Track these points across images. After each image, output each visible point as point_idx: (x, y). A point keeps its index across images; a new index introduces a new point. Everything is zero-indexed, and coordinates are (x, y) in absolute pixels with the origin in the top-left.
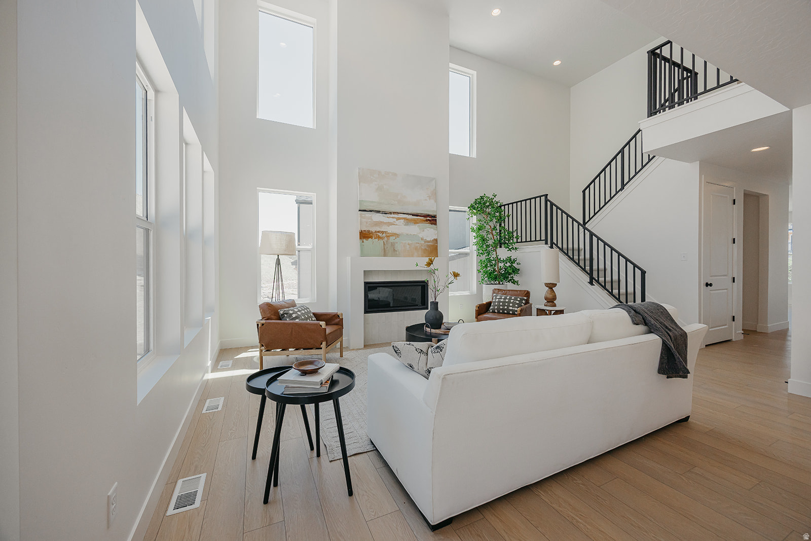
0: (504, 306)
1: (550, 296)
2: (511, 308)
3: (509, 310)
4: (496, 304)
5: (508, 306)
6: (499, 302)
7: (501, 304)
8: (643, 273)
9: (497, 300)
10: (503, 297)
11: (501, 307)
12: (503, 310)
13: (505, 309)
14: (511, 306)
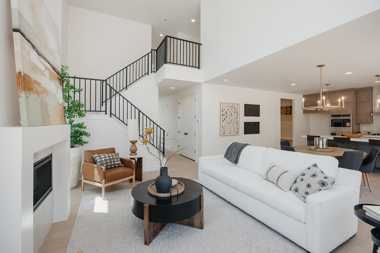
0: (111, 162)
1: (134, 148)
2: (116, 163)
3: (115, 164)
4: (104, 162)
5: (114, 161)
6: (106, 160)
7: (108, 161)
8: (164, 131)
9: (103, 159)
10: (107, 156)
11: (109, 164)
12: (111, 165)
13: (113, 165)
14: (116, 161)
